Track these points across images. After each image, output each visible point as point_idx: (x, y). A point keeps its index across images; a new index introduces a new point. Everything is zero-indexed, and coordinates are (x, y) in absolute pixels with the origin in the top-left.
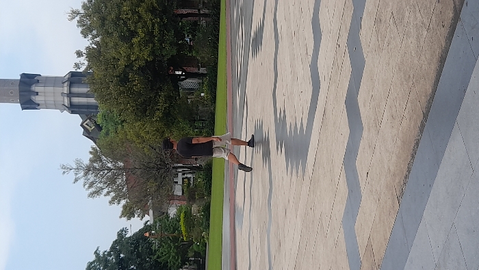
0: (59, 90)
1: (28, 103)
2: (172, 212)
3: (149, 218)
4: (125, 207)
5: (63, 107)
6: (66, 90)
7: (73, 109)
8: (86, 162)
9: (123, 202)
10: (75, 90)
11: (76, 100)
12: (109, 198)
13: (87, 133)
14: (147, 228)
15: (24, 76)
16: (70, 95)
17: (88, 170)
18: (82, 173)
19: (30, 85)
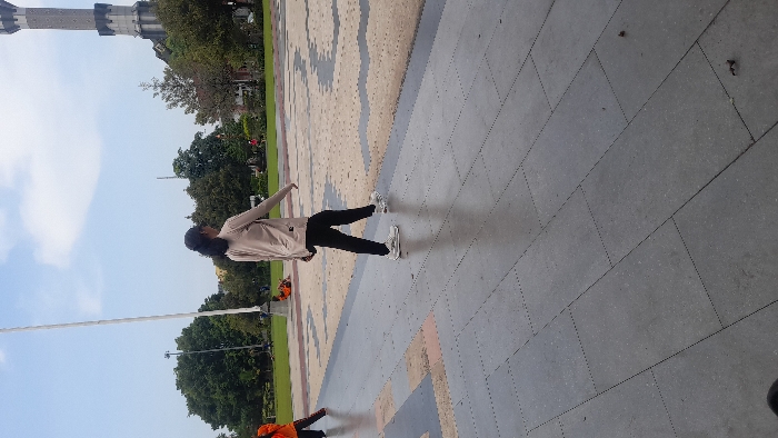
0: (130, 18)
1: (105, 30)
2: (237, 118)
3: (218, 123)
4: (198, 115)
5: (136, 33)
6: (136, 18)
7: (145, 34)
8: (162, 80)
9: (196, 112)
10: (144, 18)
11: (146, 27)
12: (184, 109)
13: (159, 55)
14: (218, 131)
15: (97, 5)
16: (141, 22)
17: (163, 87)
18: (159, 89)
19: (104, 14)
